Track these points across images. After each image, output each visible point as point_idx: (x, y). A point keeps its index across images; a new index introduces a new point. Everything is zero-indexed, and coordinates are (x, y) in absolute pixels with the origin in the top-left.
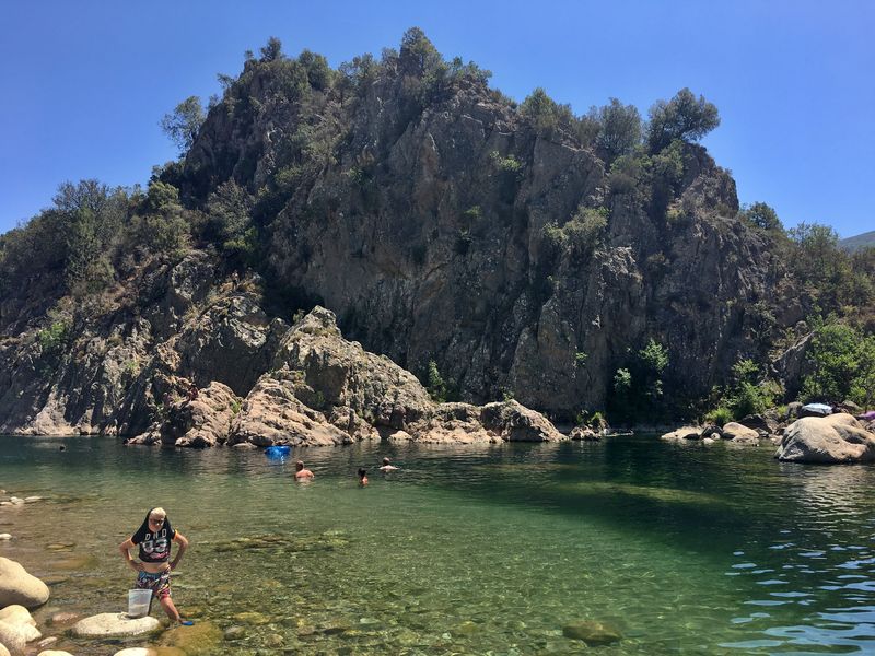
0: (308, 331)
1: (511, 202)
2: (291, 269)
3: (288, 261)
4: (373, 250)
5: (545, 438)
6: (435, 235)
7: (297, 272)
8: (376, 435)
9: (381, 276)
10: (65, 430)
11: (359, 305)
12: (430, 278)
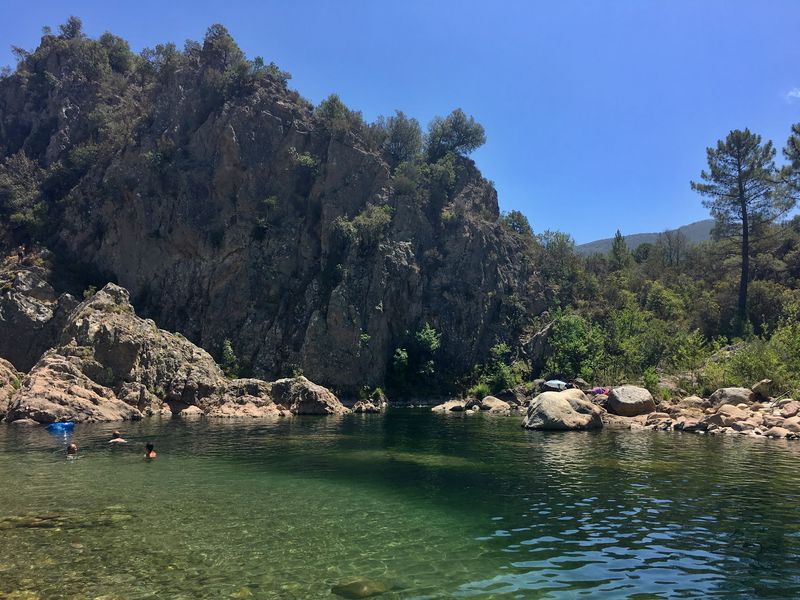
0: (99, 307)
1: (306, 195)
2: (83, 245)
3: (80, 237)
4: (170, 231)
5: (330, 411)
6: (233, 220)
7: (90, 249)
8: (167, 411)
9: (177, 257)
11: (155, 284)
12: (227, 260)
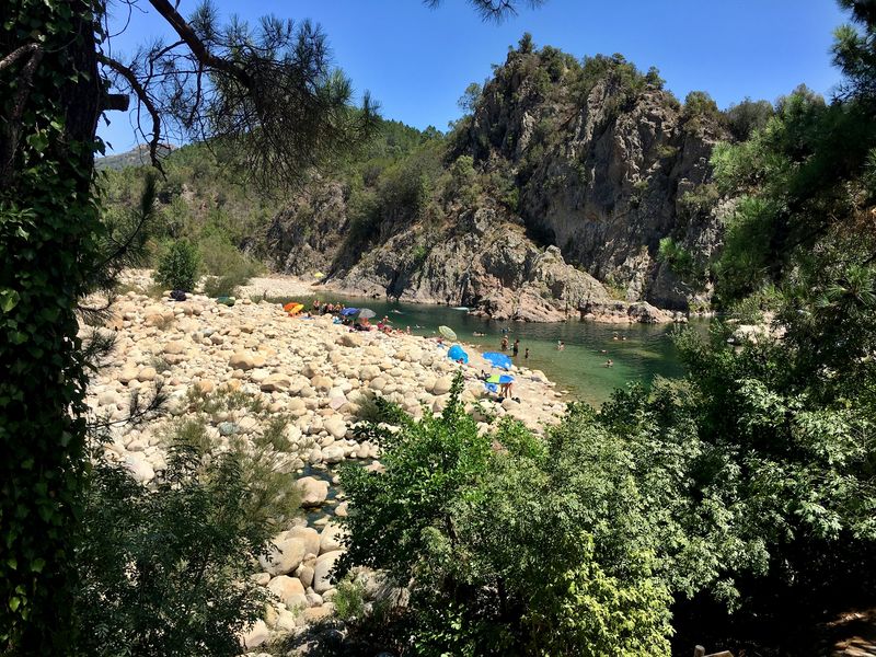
0: (546, 261)
1: (668, 175)
2: (537, 213)
3: (536, 208)
4: (583, 206)
6: (620, 197)
7: (541, 216)
8: (578, 314)
9: (587, 221)
10: (430, 301)
11: (575, 237)
12: (616, 223)
